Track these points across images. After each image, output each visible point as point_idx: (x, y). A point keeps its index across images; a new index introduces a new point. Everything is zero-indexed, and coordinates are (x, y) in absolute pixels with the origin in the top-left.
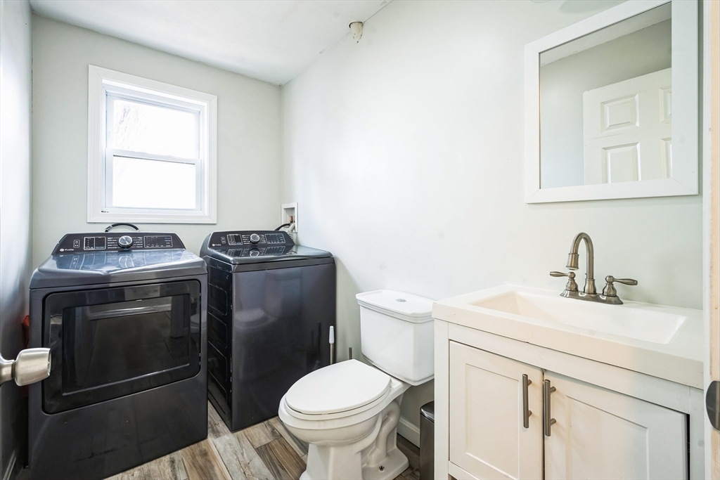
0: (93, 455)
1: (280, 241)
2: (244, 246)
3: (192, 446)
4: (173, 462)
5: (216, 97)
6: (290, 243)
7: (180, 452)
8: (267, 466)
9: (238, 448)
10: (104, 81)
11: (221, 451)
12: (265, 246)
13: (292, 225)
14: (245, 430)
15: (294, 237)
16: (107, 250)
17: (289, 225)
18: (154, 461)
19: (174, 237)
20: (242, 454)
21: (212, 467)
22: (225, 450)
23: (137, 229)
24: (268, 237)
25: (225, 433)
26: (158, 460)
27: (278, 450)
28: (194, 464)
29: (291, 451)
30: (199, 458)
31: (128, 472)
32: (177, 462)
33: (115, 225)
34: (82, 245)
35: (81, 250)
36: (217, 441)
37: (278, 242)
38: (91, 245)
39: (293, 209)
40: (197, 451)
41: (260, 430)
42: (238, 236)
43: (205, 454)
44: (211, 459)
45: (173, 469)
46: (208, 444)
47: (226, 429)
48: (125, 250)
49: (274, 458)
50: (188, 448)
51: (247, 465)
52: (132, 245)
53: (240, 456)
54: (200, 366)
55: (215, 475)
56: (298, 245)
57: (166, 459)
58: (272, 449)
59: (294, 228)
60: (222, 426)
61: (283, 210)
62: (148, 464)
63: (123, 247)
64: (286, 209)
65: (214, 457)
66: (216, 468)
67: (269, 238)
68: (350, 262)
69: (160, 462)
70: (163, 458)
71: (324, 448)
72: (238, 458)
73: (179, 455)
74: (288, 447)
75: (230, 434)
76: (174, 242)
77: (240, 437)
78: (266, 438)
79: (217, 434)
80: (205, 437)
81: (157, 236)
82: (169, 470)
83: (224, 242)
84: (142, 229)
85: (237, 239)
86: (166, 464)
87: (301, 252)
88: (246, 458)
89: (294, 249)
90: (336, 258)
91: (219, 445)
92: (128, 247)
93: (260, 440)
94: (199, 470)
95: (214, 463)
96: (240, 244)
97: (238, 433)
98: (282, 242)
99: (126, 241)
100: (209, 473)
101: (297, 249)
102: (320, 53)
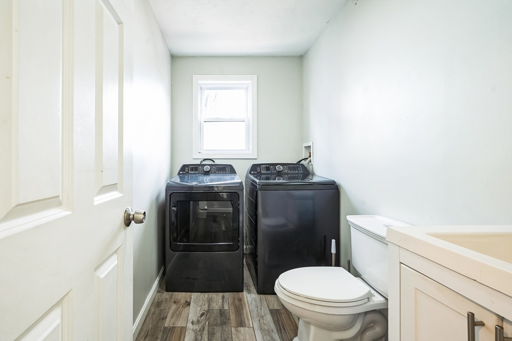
0: (188, 278)
1: (298, 171)
2: (271, 174)
3: (235, 293)
4: (223, 297)
5: (256, 76)
6: (307, 173)
7: (228, 294)
8: (274, 323)
9: (259, 305)
10: (200, 82)
11: (249, 302)
12: (287, 174)
13: (309, 159)
14: (266, 296)
15: (310, 168)
16: (199, 173)
17: (307, 159)
18: (215, 293)
19: (231, 166)
20: (261, 309)
21: (243, 309)
22: (251, 302)
23: (214, 162)
24: (289, 167)
25: (253, 293)
26: (217, 293)
27: (284, 316)
28: (233, 303)
29: (293, 320)
30: (236, 301)
31: (203, 293)
32: (225, 298)
33: (204, 160)
34: (189, 171)
35: (188, 173)
36: (248, 295)
37: (297, 172)
38: (192, 171)
39: (310, 146)
40: (236, 297)
41: (275, 299)
42: (269, 166)
43: (240, 300)
44: (243, 304)
45: (223, 301)
46: (243, 295)
47: (255, 291)
48: (207, 173)
49: (280, 320)
50: (232, 293)
51: (262, 317)
52: (210, 171)
53: (259, 309)
54: (239, 246)
55: (243, 313)
56: (313, 174)
57: (221, 294)
58: (280, 314)
59: (310, 161)
60: (253, 289)
61: (303, 148)
62: (212, 293)
63: (206, 172)
64: (306, 147)
65: (245, 304)
66: (244, 310)
67: (290, 169)
68: (351, 189)
69: (217, 295)
70: (219, 293)
71: (308, 324)
72: (257, 310)
73: (227, 295)
74: (291, 317)
75: (257, 295)
76: (230, 170)
77: (262, 299)
78: (277, 306)
79: (249, 292)
80: (242, 291)
81: (222, 166)
82: (221, 301)
83: (259, 171)
84: (217, 162)
85: (268, 169)
86: (220, 297)
87: (315, 179)
88: (263, 313)
89: (310, 177)
90: (340, 186)
91: (249, 298)
92: (208, 172)
93: (273, 305)
94: (235, 307)
95: (244, 308)
96: (269, 172)
97: (262, 296)
98: (300, 172)
99: (207, 168)
100: (240, 311)
101: (312, 177)
102: (327, 23)
